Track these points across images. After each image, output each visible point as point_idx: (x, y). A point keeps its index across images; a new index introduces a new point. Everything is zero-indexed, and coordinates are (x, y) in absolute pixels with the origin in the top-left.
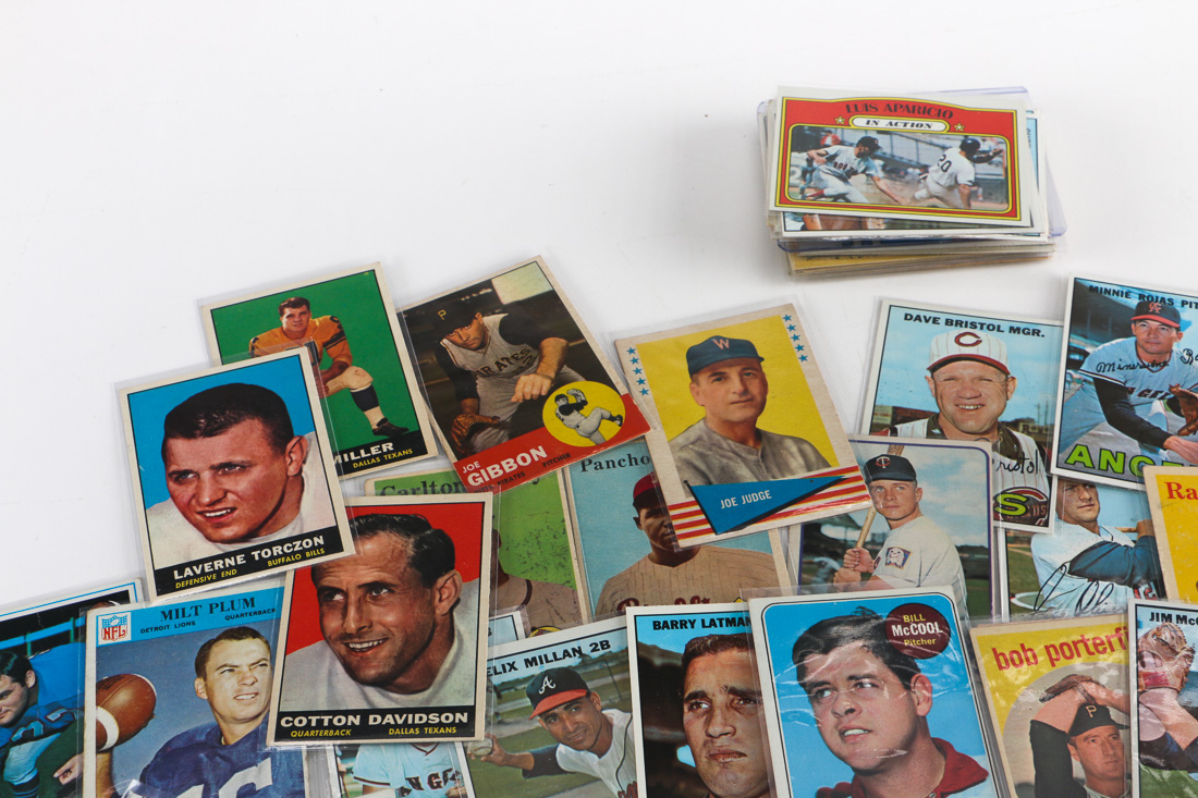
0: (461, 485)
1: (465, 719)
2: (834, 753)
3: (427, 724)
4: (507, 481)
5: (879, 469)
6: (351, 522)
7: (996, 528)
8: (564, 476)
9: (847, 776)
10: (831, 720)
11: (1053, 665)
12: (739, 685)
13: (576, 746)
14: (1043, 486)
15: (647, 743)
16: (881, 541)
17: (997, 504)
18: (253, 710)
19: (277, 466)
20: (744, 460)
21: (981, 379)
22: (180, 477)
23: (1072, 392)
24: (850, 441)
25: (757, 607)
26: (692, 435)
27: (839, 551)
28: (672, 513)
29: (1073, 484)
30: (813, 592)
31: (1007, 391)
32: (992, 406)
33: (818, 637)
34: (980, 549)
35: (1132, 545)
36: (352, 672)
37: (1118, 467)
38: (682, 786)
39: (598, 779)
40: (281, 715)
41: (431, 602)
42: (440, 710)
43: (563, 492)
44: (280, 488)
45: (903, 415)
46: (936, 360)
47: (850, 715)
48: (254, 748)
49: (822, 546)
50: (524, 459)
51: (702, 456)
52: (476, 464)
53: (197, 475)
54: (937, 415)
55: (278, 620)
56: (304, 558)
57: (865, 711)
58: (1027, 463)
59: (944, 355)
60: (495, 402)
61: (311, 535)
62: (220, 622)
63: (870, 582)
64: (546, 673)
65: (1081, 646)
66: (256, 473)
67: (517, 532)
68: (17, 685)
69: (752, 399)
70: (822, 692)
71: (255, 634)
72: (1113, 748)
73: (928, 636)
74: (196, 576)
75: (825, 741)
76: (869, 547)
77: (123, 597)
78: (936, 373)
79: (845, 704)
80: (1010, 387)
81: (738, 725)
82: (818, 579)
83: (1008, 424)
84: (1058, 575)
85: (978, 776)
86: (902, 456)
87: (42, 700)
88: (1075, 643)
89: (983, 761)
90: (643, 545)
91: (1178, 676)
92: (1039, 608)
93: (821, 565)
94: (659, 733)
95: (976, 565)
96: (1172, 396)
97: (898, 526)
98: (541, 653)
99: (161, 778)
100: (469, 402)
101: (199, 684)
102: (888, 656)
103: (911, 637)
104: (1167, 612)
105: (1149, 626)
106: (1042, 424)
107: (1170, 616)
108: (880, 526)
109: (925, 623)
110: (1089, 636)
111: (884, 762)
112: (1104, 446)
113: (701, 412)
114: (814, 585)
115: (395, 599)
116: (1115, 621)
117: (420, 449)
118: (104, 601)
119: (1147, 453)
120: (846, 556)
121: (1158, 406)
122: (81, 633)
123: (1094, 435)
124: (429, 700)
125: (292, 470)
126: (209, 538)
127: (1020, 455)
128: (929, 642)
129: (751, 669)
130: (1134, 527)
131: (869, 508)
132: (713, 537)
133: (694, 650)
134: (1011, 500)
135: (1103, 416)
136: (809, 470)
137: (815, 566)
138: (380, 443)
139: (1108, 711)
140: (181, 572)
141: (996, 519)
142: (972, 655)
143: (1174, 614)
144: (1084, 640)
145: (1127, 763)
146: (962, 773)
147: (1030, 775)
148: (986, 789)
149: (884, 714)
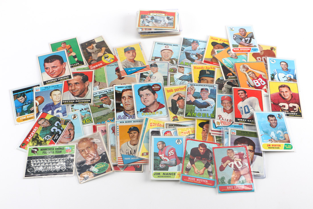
0: (90, 69)
1: (90, 101)
2: (143, 104)
3: (84, 102)
4: (96, 68)
5: (152, 66)
6: (73, 74)
8: (105, 67)
9: (145, 107)
10: (143, 100)
12: (130, 95)
13: (106, 104)
14: (176, 67)
15: (116, 103)
17: (169, 70)
18: (59, 100)
19: (61, 67)
20: (132, 65)
21: (168, 52)
22: (47, 68)
23: (182, 54)
24: (148, 62)
25: (133, 85)
26: (124, 61)
28: (121, 72)
29: (181, 67)
30: (141, 83)
32: (170, 56)
33: (142, 89)
34: (166, 76)
35: (188, 75)
36: (73, 95)
37: (187, 65)
38: (121, 109)
39: (109, 108)
40: (63, 101)
41: (85, 85)
42: (86, 100)
43: (105, 70)
44: (62, 70)
45: (156, 58)
47: (146, 99)
48: (59, 105)
49: (143, 76)
50: (99, 65)
51: (126, 64)
52: (92, 66)
53: (49, 68)
54: (161, 58)
55: (62, 88)
56: (66, 79)
57: (148, 98)
59: (163, 49)
60: (95, 57)
61: (67, 76)
62: (53, 89)
63: (150, 81)
64: (102, 94)
65: (180, 89)
66: (58, 68)
67: (98, 75)
68: (24, 98)
69: (134, 56)
70: (142, 96)
71: (59, 90)
72: (183, 102)
73: (158, 88)
74: (50, 82)
75: (142, 102)
77: (39, 85)
78: (162, 52)
79: (145, 97)
80: (173, 53)
81: (129, 101)
82: (142, 81)
83: (172, 59)
84: (177, 80)
85: (163, 106)
86: (156, 64)
87: (27, 100)
89: (164, 105)
90: (117, 77)
91: (193, 93)
92: (174, 85)
93: (143, 79)
94: (118, 102)
95: (165, 79)
96: (196, 54)
97: (154, 73)
98: (101, 92)
99: (45, 109)
100: (91, 57)
101: (51, 97)
102: (152, 91)
103: (155, 88)
105: (189, 86)
106: (177, 59)
108: (152, 73)
110: (181, 88)
111: (150, 105)
112: (186, 62)
113: (126, 58)
115: (79, 85)
116: (185, 86)
117: (83, 64)
118: (36, 86)
119: (192, 63)
120: (147, 78)
121: (194, 56)
122: (33, 91)
124: (84, 98)
125: (64, 67)
126: (51, 77)
127: (173, 63)
129: (132, 93)
130: (189, 73)
132: (127, 75)
133: (123, 91)
134: (171, 69)
135: (186, 57)
136: (142, 66)
138: (77, 63)
139: (182, 97)
140: (47, 82)
141: (169, 72)
142: (164, 91)
143: (193, 84)
144: (180, 88)
145: (185, 104)
146: (161, 106)
147: (171, 106)
148: (165, 108)
149: (150, 99)
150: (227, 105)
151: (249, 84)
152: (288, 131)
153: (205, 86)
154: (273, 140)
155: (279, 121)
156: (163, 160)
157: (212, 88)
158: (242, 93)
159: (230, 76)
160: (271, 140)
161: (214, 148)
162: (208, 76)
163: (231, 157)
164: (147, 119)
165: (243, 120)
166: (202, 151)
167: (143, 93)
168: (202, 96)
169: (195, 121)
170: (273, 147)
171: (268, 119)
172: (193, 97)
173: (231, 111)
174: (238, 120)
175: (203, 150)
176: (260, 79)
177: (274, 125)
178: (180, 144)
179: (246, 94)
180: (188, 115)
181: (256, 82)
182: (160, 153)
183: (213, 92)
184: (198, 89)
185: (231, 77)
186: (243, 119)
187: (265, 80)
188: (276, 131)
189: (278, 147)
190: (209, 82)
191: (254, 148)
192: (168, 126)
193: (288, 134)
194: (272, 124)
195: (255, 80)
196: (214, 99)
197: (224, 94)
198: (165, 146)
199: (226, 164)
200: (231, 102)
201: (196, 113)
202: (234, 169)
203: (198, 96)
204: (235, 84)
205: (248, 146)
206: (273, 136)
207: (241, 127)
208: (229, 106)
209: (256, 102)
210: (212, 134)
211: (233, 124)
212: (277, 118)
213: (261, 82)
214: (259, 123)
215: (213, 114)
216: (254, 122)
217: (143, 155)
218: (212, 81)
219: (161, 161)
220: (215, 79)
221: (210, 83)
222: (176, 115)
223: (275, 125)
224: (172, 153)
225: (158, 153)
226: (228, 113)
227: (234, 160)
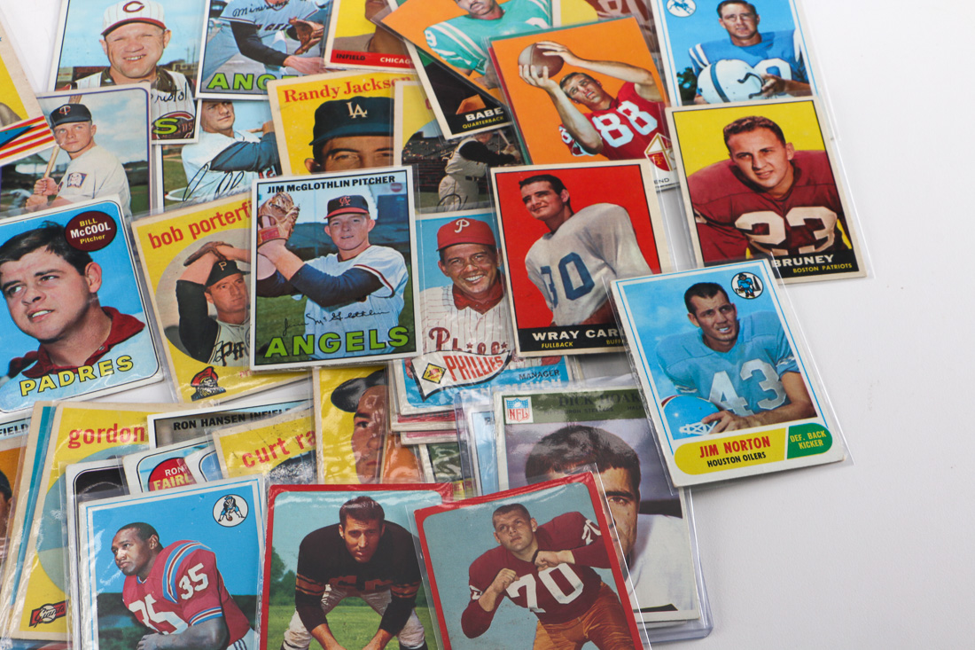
2: (24, 331)
5: (63, 116)
7: (154, 146)
9: (34, 346)
10: (21, 308)
11: (195, 238)
14: (190, 108)
16: (63, 169)
17: (155, 128)
21: (144, 35)
23: (213, 35)
24: (37, 98)
27: (31, 182)
29: (214, 103)
30: (9, 216)
31: (163, 42)
32: (152, 55)
33: (11, 249)
34: (142, 163)
35: (259, 141)
45: (81, 72)
46: (108, 26)
47: (37, 302)
49: (17, 181)
54: (109, 68)
57: (48, 297)
58: (178, 93)
59: (114, 21)
63: (55, 201)
65: (216, 221)
70: (14, 289)
72: (238, 289)
73: (99, 234)
75: (16, 324)
76: (54, 175)
78: (108, 37)
79: (31, 295)
80: (166, 38)
82: (14, 206)
83: (164, 66)
84: (202, 172)
85: (137, 327)
86: (81, 103)
88: (212, 220)
89: (141, 317)
91: (286, 229)
92: (187, 200)
93: (15, 195)
95: (138, 176)
96: (291, 26)
97: (77, 156)
102: (67, 254)
103: (86, 236)
104: (280, 185)
105: (267, 197)
106: (190, 62)
107: (282, 187)
109: (97, 225)
110: (223, 212)
111: (63, 332)
112: (237, 71)
114: (9, 211)
116: (241, 198)
119: (271, 72)
120: (36, 186)
121: (280, 35)
123: (230, 64)
127: (174, 88)
128: (100, 238)
130: (260, 128)
131: (54, 147)
134: (166, 123)
135: (238, 49)
136: (4, 124)
137: (11, 197)
139: (235, 264)
141: (154, 138)
142: (133, 243)
143: (285, 185)
144: (219, 216)
145: (249, 298)
146: (125, 327)
147: (175, 319)
148: (144, 336)
149: (63, 297)
150: (470, 268)
151: (576, 137)
152: (796, 357)
153: (347, 183)
154: (726, 418)
155: (746, 310)
156: (149, 631)
157: (386, 190)
158: (540, 194)
159: (475, 113)
160: (718, 416)
161: (421, 515)
162: (358, 128)
163: (519, 547)
164: (48, 413)
165: (564, 335)
166: (362, 541)
167: (21, 270)
168: (337, 240)
169: (311, 378)
170: (729, 455)
171: (692, 309)
172: (291, 254)
173: (493, 295)
174: (538, 337)
175: (366, 533)
176: (626, 105)
177: (723, 334)
178: (236, 520)
179: (566, 196)
180: (268, 354)
181: (607, 122)
182: (132, 590)
183: (393, 210)
184: (312, 208)
185: (479, 115)
186: (559, 330)
187: (656, 109)
188: (737, 366)
189: (756, 450)
190: (368, 160)
191: (634, 478)
192: (166, 432)
193: (801, 370)
194: (714, 331)
195: (604, 112)
196: (401, 244)
197: (453, 210)
198: (159, 548)
199: (495, 590)
200: (491, 250)
201: (310, 338)
202: (542, 611)
203: (317, 246)
204: (503, 148)
205: (602, 470)
206: (723, 398)
207: (556, 372)
208: (484, 272)
209: (620, 230)
210: (405, 440)
211: (512, 366)
212: (733, 299)
213: (632, 118)
214: (645, 336)
215: (404, 330)
216: (619, 337)
217: (35, 619)
218: (385, 155)
219: (140, 637)
220: (400, 140)
221: (375, 165)
222: (206, 362)
223: (726, 337)
224: (196, 579)
225: (118, 596)
226: (482, 309)
227: (538, 560)
